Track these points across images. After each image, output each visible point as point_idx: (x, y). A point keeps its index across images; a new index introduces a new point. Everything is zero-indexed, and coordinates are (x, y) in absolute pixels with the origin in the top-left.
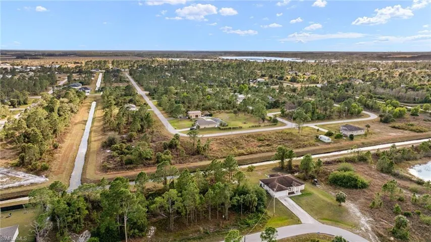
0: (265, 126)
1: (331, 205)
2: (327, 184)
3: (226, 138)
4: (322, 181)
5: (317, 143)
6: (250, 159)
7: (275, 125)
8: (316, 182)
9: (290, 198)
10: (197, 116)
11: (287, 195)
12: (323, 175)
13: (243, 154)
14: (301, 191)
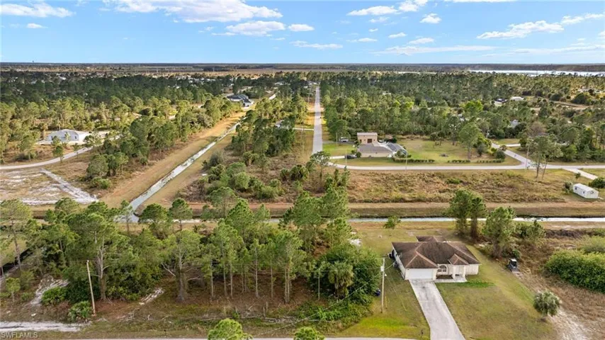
0: (477, 162)
1: (523, 314)
2: (538, 273)
3: (393, 173)
4: (530, 265)
5: (563, 197)
6: (411, 209)
7: (500, 162)
8: (514, 264)
9: (438, 285)
10: (370, 141)
11: (435, 277)
12: (540, 253)
13: (402, 200)
14: (468, 276)
